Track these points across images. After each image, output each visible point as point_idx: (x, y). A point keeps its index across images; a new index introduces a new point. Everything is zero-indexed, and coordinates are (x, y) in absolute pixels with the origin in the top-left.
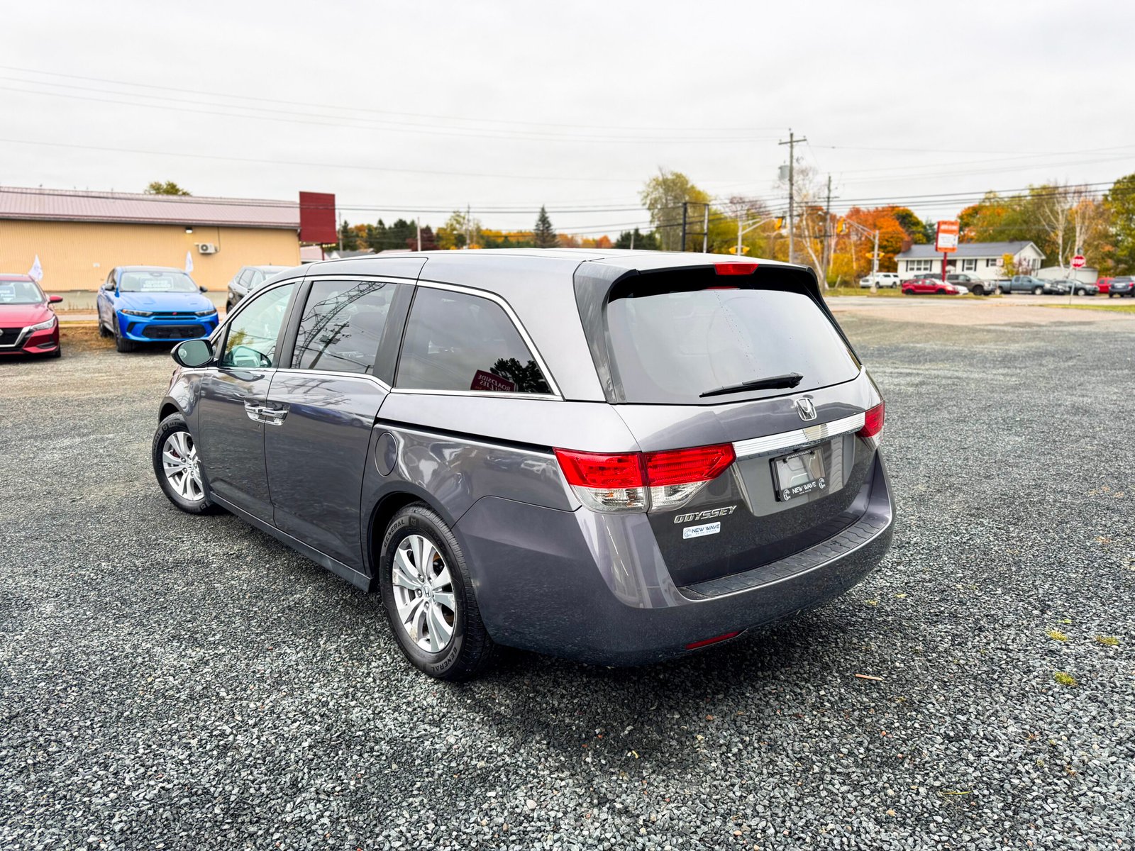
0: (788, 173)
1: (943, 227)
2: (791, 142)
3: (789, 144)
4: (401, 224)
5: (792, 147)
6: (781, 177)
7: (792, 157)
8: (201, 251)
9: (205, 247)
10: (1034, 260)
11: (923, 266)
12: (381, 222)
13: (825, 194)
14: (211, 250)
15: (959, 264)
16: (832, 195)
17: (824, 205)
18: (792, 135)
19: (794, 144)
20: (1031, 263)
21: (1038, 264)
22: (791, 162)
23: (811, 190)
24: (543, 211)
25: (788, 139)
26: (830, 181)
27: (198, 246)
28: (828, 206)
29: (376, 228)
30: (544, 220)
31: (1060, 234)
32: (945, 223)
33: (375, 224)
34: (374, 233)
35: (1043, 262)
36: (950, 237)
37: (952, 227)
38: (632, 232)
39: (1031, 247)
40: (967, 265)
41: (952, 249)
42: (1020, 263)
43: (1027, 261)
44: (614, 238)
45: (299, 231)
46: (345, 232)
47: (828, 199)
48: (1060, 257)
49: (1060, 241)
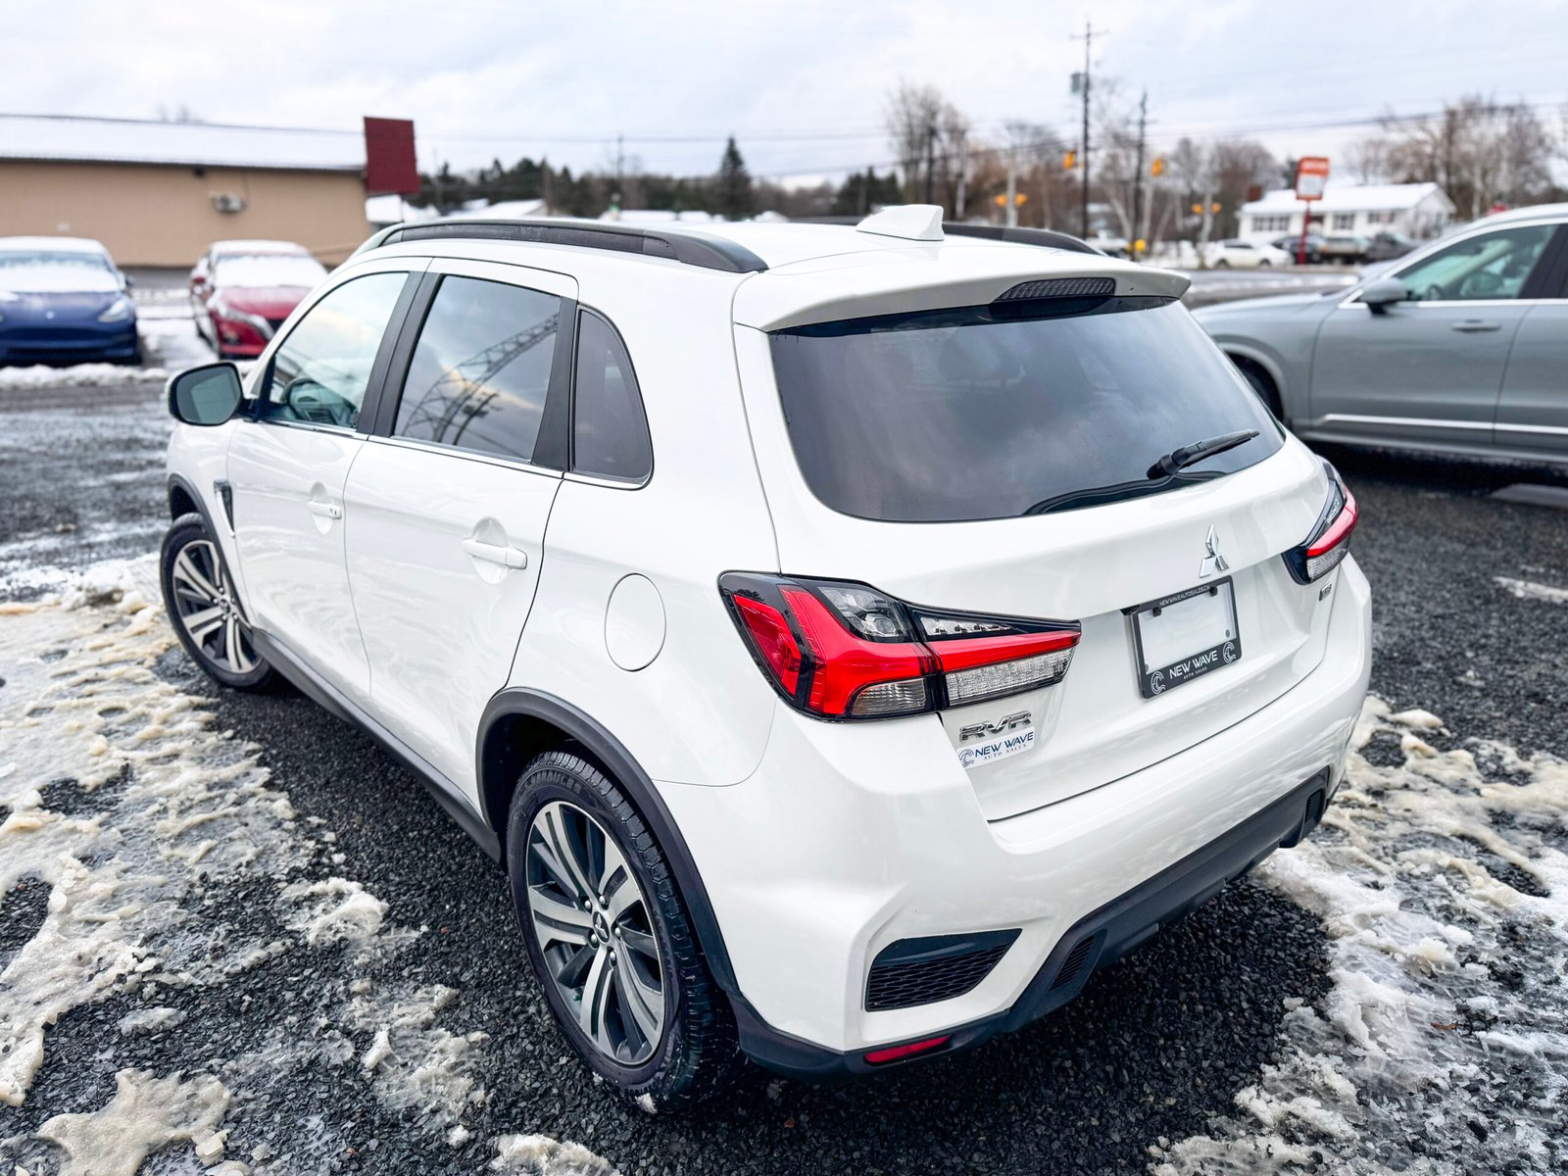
0: (1082, 84)
1: (1307, 165)
2: (1088, 35)
3: (1083, 42)
4: (526, 166)
5: (1088, 43)
6: (1075, 87)
7: (1088, 61)
8: (220, 206)
9: (225, 201)
10: (1439, 215)
11: (1276, 224)
12: (497, 163)
13: (1136, 116)
14: (235, 204)
15: (1329, 222)
16: (1148, 117)
17: (1133, 131)
18: (1089, 26)
19: (1092, 39)
20: (1434, 219)
21: (1444, 220)
22: (1087, 66)
23: (1116, 108)
24: (732, 143)
25: (1084, 32)
26: (1145, 97)
27: (213, 200)
28: (1142, 135)
29: (491, 172)
30: (733, 157)
31: (1478, 171)
32: (1309, 159)
33: (488, 165)
34: (489, 178)
35: (1451, 216)
36: (1316, 179)
37: (1321, 166)
38: (864, 172)
39: (1434, 193)
40: (1340, 222)
41: (1319, 198)
42: (1417, 218)
43: (1428, 215)
44: (838, 181)
45: (365, 175)
46: (445, 177)
47: (1142, 123)
48: (1476, 209)
49: (1478, 185)
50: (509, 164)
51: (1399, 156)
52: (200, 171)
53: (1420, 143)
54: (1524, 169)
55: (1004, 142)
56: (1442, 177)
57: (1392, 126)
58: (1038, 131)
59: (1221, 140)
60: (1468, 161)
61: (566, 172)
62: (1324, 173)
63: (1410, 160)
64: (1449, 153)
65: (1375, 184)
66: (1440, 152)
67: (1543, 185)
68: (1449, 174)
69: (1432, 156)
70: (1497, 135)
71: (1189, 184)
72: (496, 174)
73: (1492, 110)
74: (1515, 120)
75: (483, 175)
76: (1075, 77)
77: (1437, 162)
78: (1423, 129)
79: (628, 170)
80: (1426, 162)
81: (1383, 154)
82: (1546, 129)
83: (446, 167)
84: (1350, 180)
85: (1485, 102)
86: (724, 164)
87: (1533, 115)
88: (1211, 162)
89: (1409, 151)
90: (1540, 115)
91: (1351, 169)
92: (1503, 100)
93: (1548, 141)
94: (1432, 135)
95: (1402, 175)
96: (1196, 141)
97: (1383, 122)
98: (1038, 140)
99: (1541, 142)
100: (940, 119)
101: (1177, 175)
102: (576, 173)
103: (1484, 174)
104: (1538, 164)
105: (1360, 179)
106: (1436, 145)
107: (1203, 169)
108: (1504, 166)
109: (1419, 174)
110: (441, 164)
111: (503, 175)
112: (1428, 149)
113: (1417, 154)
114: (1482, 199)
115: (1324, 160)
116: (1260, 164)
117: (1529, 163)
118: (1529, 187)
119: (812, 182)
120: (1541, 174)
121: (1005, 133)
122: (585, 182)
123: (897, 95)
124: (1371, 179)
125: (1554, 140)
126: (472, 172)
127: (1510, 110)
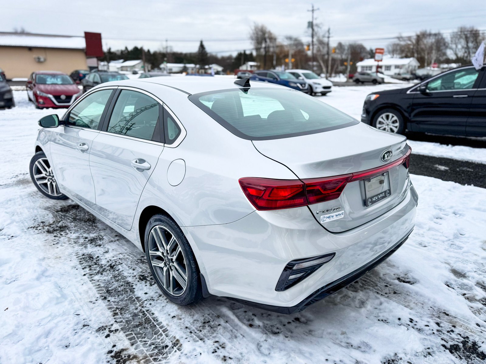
0: (311, 25)
1: (378, 51)
2: (313, 10)
4: (136, 49)
5: (313, 13)
6: (309, 26)
8: (37, 60)
9: (39, 59)
11: (368, 69)
12: (126, 48)
13: (327, 35)
14: (42, 60)
15: (384, 68)
16: (330, 35)
17: (326, 40)
18: (313, 7)
20: (414, 67)
22: (312, 20)
24: (201, 42)
25: (311, 9)
26: (329, 29)
27: (35, 58)
28: (328, 41)
30: (202, 46)
32: (379, 49)
33: (123, 49)
34: (124, 53)
35: (419, 67)
36: (380, 55)
37: (382, 51)
38: (243, 52)
39: (413, 60)
40: (387, 68)
41: (381, 61)
42: (409, 67)
43: (412, 66)
44: (235, 54)
45: (85, 51)
46: (109, 52)
47: (329, 37)
48: (426, 64)
49: (426, 57)
50: (130, 48)
51: (403, 48)
52: (30, 49)
53: (409, 45)
54: (440, 52)
55: (286, 43)
56: (416, 55)
57: (401, 39)
58: (296, 40)
59: (351, 43)
60: (423, 50)
61: (149, 51)
62: (382, 53)
63: (406, 50)
64: (417, 48)
65: (396, 58)
66: (415, 47)
67: (444, 57)
68: (418, 54)
69: (413, 49)
70: (432, 42)
71: (342, 56)
72: (126, 52)
73: (430, 35)
74: (437, 37)
75: (122, 52)
76: (309, 23)
77: (414, 51)
78: (410, 41)
79: (169, 51)
80: (411, 50)
81: (398, 48)
82: (446, 40)
83: (110, 49)
84: (389, 56)
85: (428, 32)
86: (199, 49)
87: (442, 36)
88: (348, 50)
89: (406, 47)
90: (445, 36)
91: (389, 52)
92: (433, 32)
93: (447, 44)
94: (412, 42)
95: (404, 55)
96: (343, 43)
97: (398, 38)
98: (296, 42)
99: (444, 44)
100: (267, 35)
101: (338, 53)
102: (152, 51)
103: (428, 54)
104: (444, 51)
105: (392, 55)
106: (414, 45)
107: (346, 52)
108: (434, 51)
109: (409, 54)
110: (108, 48)
111: (128, 51)
112: (412, 47)
113: (408, 48)
114: (427, 62)
115: (382, 49)
116: (362, 50)
118: (440, 58)
119: (226, 55)
120: (445, 54)
121: (285, 40)
122: (155, 54)
123: (253, 28)
124: (395, 56)
125: (448, 44)
126: (118, 51)
127: (435, 35)
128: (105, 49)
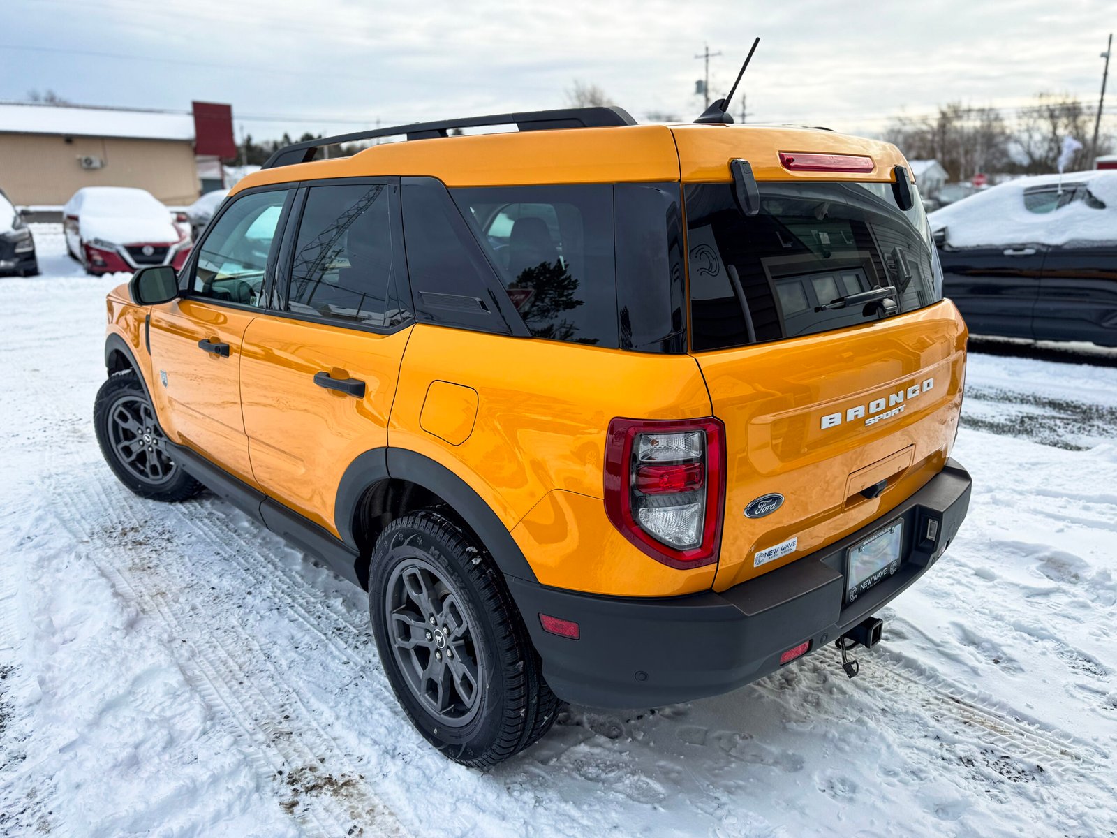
0: (702, 89)
2: (707, 56)
3: (703, 60)
4: (308, 138)
5: (707, 61)
6: (697, 91)
7: (706, 73)
8: (85, 164)
9: (88, 161)
10: (938, 181)
12: (286, 137)
14: (96, 164)
18: (707, 49)
19: (710, 59)
20: (935, 183)
21: (941, 183)
22: (707, 76)
25: (703, 53)
27: (80, 160)
29: (282, 143)
31: (962, 152)
33: (280, 138)
34: (280, 148)
35: (947, 182)
39: (933, 166)
42: (924, 182)
43: (931, 180)
45: (194, 144)
46: (248, 146)
47: (743, 115)
48: (962, 177)
49: (963, 161)
50: (296, 137)
51: (910, 140)
52: (69, 139)
53: (923, 132)
54: (992, 150)
56: (939, 155)
57: (907, 122)
60: (955, 145)
63: (918, 144)
64: (943, 140)
66: (937, 138)
67: (1005, 160)
68: (943, 154)
69: (932, 141)
70: (974, 128)
72: (286, 145)
73: (969, 111)
74: (985, 117)
75: (276, 146)
76: (699, 83)
77: (936, 145)
78: (927, 124)
80: (929, 145)
81: (902, 137)
82: (1006, 123)
83: (249, 139)
85: (965, 106)
87: (998, 114)
89: (917, 138)
90: (1002, 114)
93: (1008, 133)
94: (932, 127)
95: (913, 154)
99: (1003, 133)
103: (967, 152)
104: (1002, 146)
106: (934, 133)
108: (979, 148)
109: (924, 154)
110: (245, 136)
112: (929, 137)
113: (923, 139)
114: (966, 171)
117: (996, 146)
118: (995, 162)
120: (1005, 153)
121: (648, 119)
123: (573, 94)
125: (1011, 132)
126: (267, 143)
127: (982, 111)
128: (239, 139)
